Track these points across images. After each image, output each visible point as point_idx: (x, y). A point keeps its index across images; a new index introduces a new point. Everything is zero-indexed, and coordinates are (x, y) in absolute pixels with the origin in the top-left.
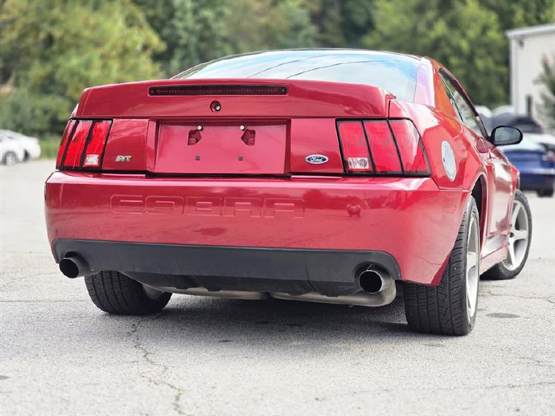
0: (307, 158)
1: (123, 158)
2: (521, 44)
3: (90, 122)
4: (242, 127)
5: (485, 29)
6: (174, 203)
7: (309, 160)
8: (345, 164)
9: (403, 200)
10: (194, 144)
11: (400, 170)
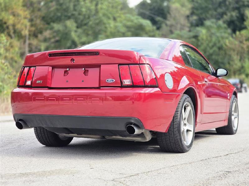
0: (107, 80)
1: (39, 82)
3: (28, 68)
4: (83, 69)
6: (55, 99)
7: (107, 81)
8: (121, 82)
9: (143, 97)
10: (66, 76)
11: (144, 84)
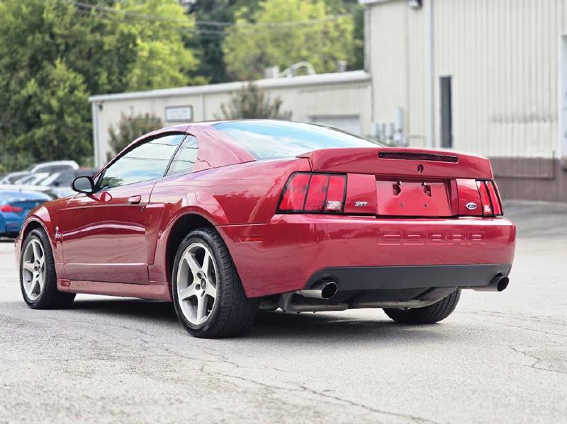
1: (361, 203)
2: (101, 107)
5: (73, 89)
7: (468, 206)
8: (483, 209)
